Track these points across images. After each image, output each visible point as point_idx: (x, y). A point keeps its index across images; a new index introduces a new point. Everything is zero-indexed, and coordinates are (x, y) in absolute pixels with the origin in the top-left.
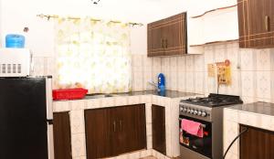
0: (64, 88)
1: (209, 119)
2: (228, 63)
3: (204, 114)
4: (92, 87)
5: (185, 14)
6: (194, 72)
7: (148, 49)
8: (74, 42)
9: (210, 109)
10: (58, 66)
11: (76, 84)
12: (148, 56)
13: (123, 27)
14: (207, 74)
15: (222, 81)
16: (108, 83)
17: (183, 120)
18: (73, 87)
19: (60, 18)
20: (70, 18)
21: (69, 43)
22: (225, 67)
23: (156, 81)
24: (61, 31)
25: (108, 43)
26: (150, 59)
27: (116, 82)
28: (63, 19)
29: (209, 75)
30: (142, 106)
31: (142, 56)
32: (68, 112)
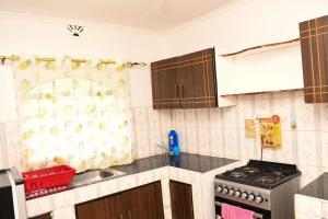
0: (36, 168)
1: (267, 206)
2: (276, 119)
3: (259, 199)
4: (80, 163)
5: (212, 51)
6: (223, 129)
7: (154, 98)
8: (48, 96)
9: (268, 192)
10: (25, 136)
11: (55, 159)
12: (155, 107)
13: (118, 69)
14: (243, 133)
15: (268, 143)
16: (103, 154)
17: (224, 205)
18: (51, 165)
19: (23, 60)
20: (39, 60)
21: (40, 97)
22: (271, 124)
23: (166, 141)
24: (25, 81)
25: (99, 94)
26: (156, 112)
27: (113, 150)
28: (29, 62)
29: (247, 136)
30: (157, 185)
31: (147, 108)
32: (49, 214)
